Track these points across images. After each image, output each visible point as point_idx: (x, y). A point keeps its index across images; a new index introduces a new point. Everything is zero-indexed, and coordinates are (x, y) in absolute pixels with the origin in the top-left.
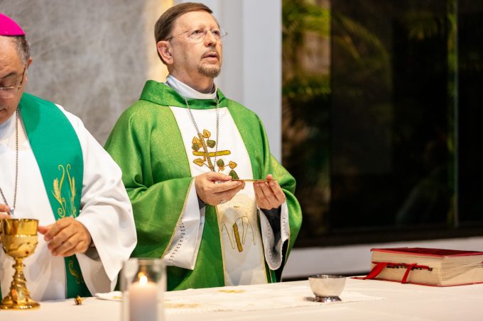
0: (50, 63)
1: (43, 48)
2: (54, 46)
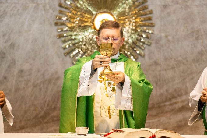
0: (200, 41)
1: (196, 34)
2: (203, 33)
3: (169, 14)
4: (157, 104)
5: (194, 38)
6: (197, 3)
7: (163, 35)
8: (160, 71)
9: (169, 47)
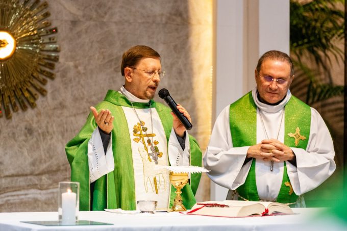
3: (79, 35)
4: (63, 165)
5: (112, 69)
6: (116, 18)
7: (71, 64)
8: (67, 117)
9: (79, 82)
